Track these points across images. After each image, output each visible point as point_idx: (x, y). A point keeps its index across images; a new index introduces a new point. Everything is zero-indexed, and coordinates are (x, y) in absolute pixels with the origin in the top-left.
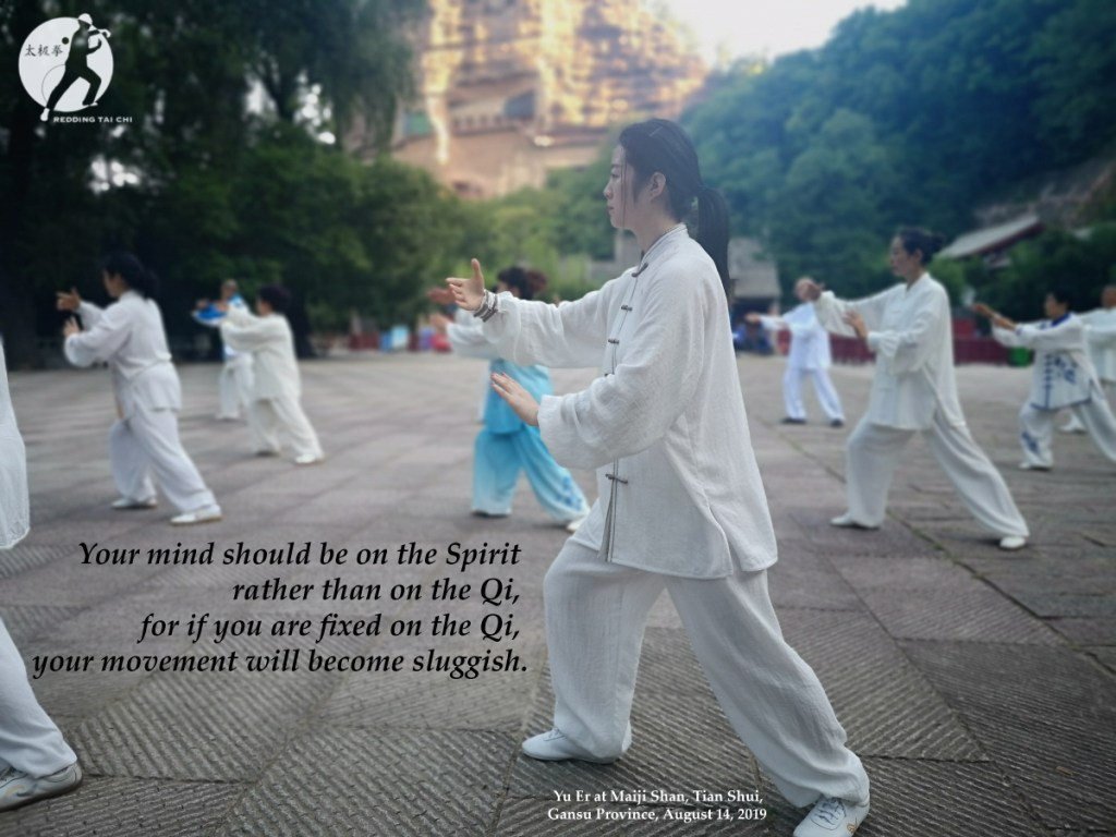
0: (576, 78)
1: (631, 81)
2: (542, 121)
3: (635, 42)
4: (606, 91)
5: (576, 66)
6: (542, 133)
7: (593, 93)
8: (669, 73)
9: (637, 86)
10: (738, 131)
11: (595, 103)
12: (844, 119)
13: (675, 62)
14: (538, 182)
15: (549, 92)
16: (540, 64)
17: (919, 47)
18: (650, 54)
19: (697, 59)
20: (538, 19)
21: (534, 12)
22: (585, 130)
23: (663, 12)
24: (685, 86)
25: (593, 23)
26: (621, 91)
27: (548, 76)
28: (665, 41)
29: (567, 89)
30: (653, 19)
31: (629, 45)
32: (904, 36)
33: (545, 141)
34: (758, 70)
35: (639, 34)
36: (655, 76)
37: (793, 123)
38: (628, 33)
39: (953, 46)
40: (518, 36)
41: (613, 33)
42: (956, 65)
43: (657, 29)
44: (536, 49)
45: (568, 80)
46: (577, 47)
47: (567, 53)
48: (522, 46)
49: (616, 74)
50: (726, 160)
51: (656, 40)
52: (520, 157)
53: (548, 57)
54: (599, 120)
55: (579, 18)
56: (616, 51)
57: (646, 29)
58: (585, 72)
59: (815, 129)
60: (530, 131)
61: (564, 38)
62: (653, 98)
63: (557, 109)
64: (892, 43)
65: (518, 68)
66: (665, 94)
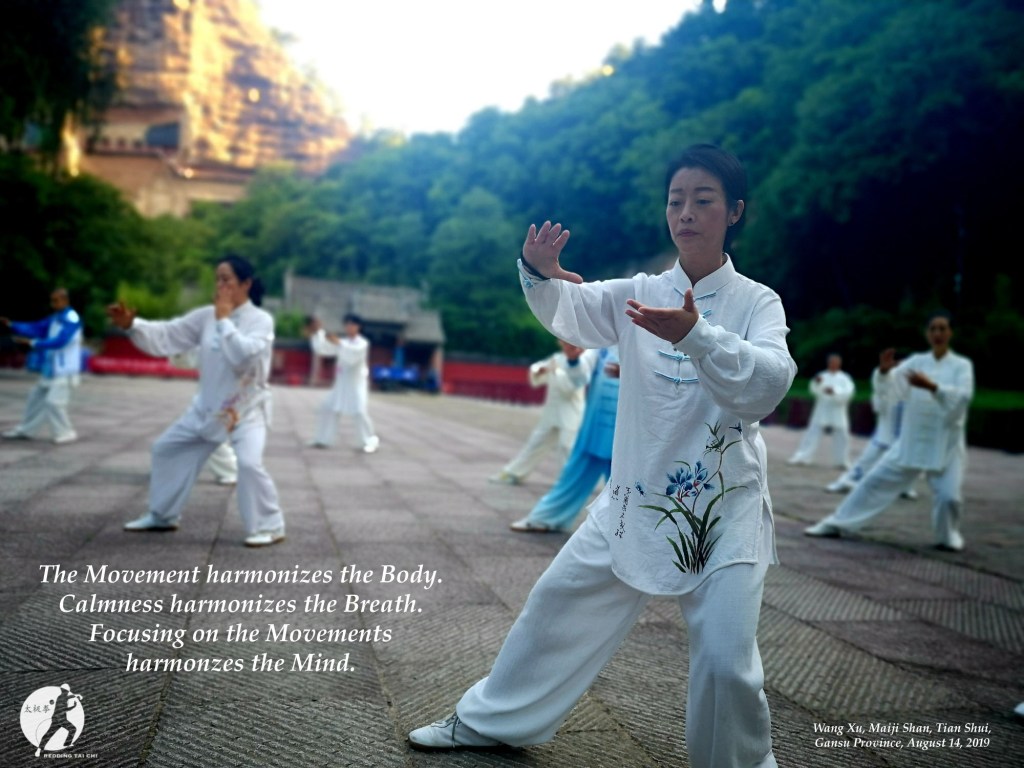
0: (224, 119)
1: (280, 130)
2: (186, 153)
3: (284, 96)
4: (254, 135)
5: (224, 107)
6: (186, 166)
7: (241, 135)
8: (317, 131)
9: (286, 136)
10: (385, 193)
11: (242, 144)
12: (479, 196)
13: (322, 121)
14: (179, 210)
15: (194, 127)
16: (187, 99)
17: (537, 148)
18: (298, 109)
19: (342, 122)
20: (186, 57)
21: (183, 49)
22: (231, 168)
23: (311, 75)
24: (331, 145)
25: (243, 71)
26: (269, 138)
27: (195, 112)
28: (312, 101)
29: (214, 127)
30: (302, 78)
31: (278, 98)
32: (525, 136)
33: (189, 173)
34: (398, 142)
35: (288, 89)
36: (303, 130)
37: (435, 193)
38: (278, 87)
39: (564, 149)
40: (164, 68)
41: (264, 84)
42: (566, 167)
43: (306, 88)
44: (183, 85)
45: (217, 120)
46: (226, 90)
47: (216, 94)
48: (168, 79)
49: (263, 121)
50: (376, 217)
51: (304, 98)
52: (160, 185)
53: (195, 94)
54: (246, 161)
55: (230, 64)
56: (265, 101)
57: (296, 87)
58: (233, 115)
59: (455, 201)
60: (173, 161)
61: (213, 79)
62: (301, 150)
63: (203, 144)
64: (514, 140)
65: (162, 98)
66: (312, 148)
